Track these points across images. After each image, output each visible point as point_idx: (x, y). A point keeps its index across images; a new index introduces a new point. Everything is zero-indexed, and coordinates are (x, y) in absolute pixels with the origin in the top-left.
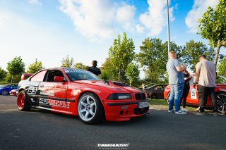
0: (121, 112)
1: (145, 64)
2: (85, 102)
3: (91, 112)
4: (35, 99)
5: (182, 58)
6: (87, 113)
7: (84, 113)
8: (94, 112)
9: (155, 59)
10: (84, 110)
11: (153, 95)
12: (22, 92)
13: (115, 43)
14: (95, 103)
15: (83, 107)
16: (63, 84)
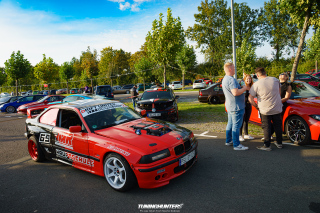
0: (158, 177)
1: (203, 41)
2: (112, 164)
3: (120, 177)
4: (50, 149)
5: (257, 28)
6: (116, 178)
7: (113, 178)
8: (123, 178)
9: (217, 33)
10: (112, 174)
11: (212, 98)
12: (32, 138)
13: (155, 27)
14: (123, 169)
15: (111, 171)
16: (83, 135)
